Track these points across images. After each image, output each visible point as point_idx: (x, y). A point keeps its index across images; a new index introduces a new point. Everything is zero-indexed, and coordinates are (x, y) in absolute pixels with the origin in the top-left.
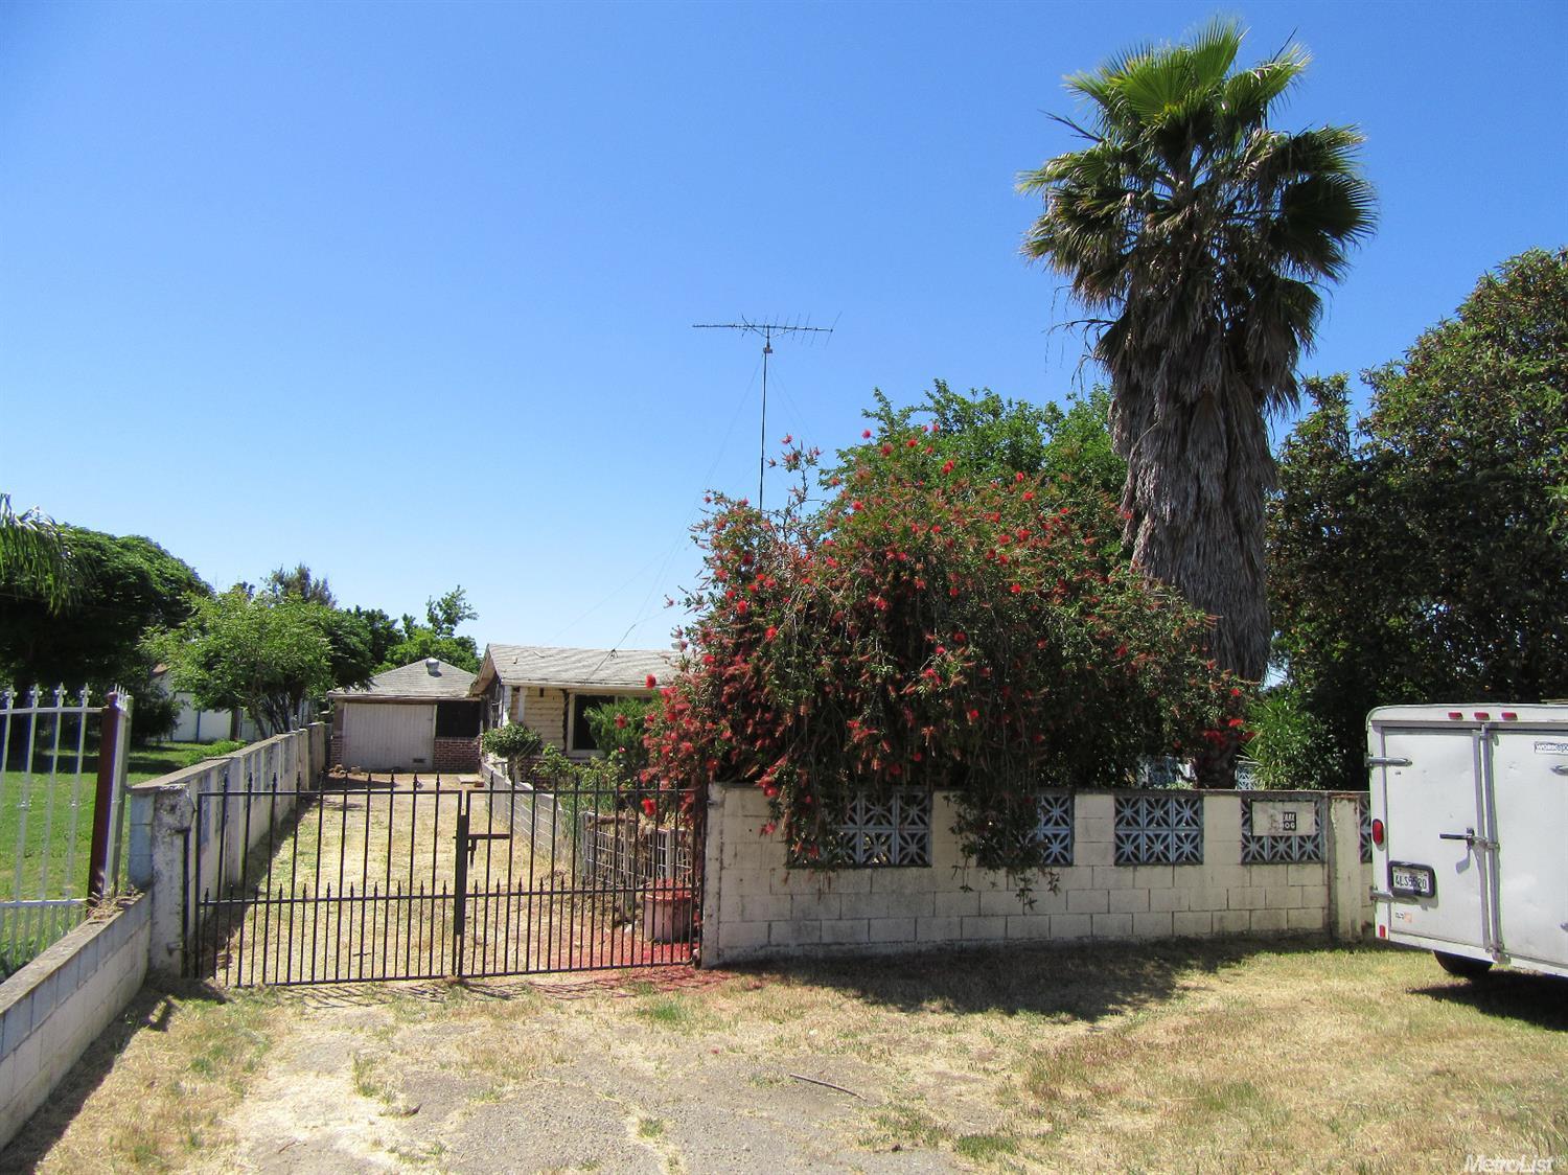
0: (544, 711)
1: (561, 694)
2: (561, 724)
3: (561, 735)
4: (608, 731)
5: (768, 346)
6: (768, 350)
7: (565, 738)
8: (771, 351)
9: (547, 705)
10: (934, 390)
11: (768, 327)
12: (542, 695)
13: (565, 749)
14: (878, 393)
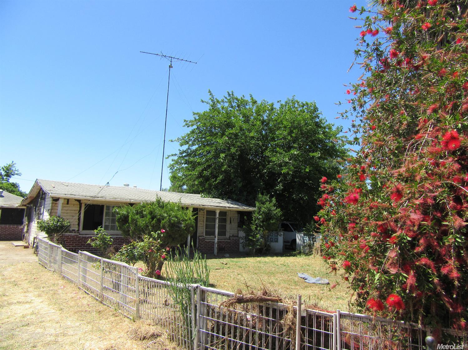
0: (68, 212)
1: (78, 203)
2: (77, 218)
3: (77, 223)
4: (133, 220)
5: (171, 65)
6: (170, 67)
7: (79, 225)
8: (172, 67)
9: (70, 208)
10: (227, 96)
11: (171, 57)
12: (68, 203)
13: (78, 230)
14: (210, 92)
